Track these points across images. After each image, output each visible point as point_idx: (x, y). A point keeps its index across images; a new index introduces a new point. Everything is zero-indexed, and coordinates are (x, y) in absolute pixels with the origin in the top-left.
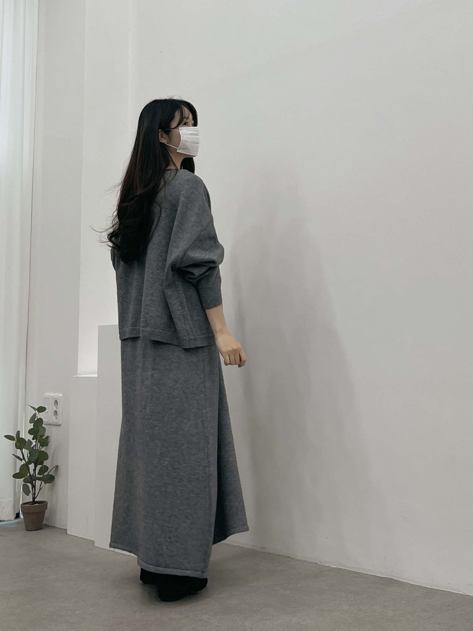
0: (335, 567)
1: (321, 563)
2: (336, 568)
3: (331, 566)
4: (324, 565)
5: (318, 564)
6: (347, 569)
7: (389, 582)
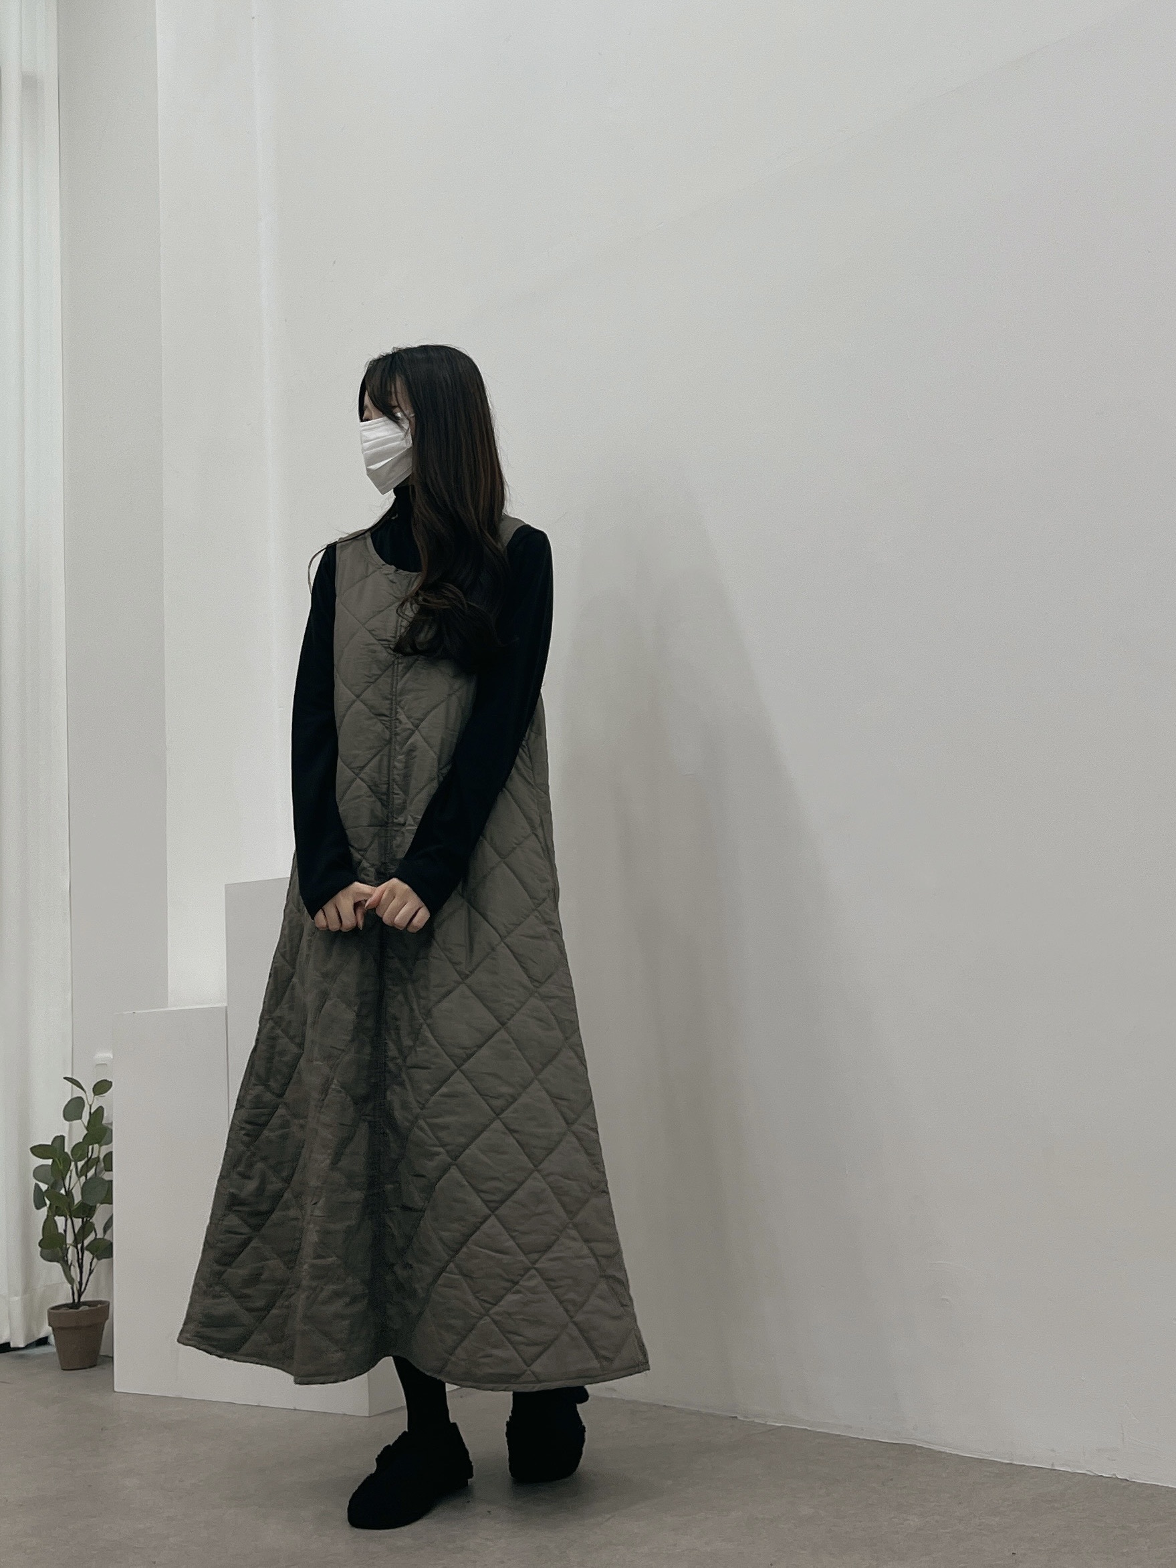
0: (780, 1425)
1: (749, 1418)
2: (782, 1426)
3: (768, 1423)
4: (753, 1422)
5: (740, 1420)
6: (809, 1429)
7: (907, 1453)
